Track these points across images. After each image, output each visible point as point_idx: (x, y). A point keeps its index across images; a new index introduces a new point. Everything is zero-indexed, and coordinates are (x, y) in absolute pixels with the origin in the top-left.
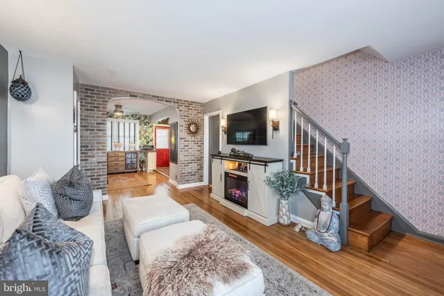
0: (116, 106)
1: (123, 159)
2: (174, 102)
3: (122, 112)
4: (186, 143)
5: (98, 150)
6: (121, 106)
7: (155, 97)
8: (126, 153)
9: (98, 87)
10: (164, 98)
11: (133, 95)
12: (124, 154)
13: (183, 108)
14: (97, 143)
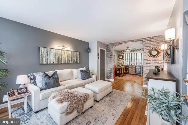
0: (127, 47)
1: (134, 68)
2: (140, 41)
3: (129, 49)
4: (148, 62)
5: (110, 64)
6: (129, 47)
7: (130, 41)
8: (136, 66)
9: (110, 44)
10: (134, 40)
11: (121, 43)
12: (135, 67)
13: (146, 42)
14: (111, 62)
